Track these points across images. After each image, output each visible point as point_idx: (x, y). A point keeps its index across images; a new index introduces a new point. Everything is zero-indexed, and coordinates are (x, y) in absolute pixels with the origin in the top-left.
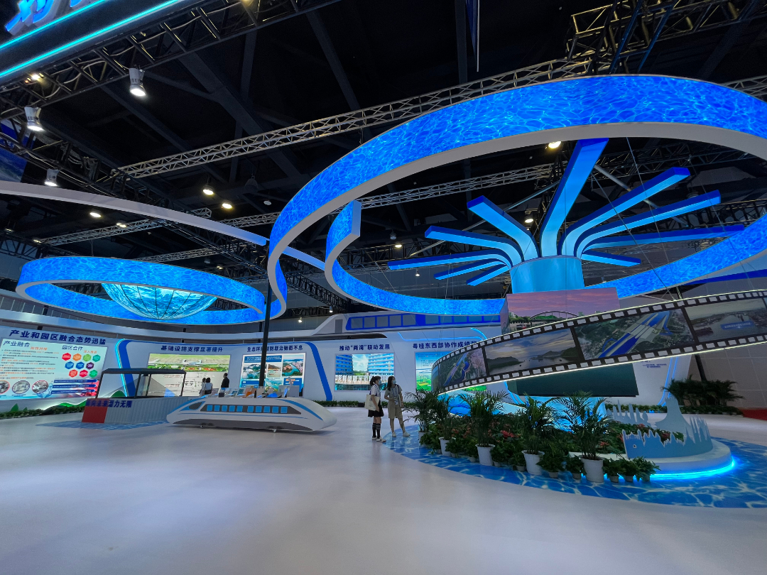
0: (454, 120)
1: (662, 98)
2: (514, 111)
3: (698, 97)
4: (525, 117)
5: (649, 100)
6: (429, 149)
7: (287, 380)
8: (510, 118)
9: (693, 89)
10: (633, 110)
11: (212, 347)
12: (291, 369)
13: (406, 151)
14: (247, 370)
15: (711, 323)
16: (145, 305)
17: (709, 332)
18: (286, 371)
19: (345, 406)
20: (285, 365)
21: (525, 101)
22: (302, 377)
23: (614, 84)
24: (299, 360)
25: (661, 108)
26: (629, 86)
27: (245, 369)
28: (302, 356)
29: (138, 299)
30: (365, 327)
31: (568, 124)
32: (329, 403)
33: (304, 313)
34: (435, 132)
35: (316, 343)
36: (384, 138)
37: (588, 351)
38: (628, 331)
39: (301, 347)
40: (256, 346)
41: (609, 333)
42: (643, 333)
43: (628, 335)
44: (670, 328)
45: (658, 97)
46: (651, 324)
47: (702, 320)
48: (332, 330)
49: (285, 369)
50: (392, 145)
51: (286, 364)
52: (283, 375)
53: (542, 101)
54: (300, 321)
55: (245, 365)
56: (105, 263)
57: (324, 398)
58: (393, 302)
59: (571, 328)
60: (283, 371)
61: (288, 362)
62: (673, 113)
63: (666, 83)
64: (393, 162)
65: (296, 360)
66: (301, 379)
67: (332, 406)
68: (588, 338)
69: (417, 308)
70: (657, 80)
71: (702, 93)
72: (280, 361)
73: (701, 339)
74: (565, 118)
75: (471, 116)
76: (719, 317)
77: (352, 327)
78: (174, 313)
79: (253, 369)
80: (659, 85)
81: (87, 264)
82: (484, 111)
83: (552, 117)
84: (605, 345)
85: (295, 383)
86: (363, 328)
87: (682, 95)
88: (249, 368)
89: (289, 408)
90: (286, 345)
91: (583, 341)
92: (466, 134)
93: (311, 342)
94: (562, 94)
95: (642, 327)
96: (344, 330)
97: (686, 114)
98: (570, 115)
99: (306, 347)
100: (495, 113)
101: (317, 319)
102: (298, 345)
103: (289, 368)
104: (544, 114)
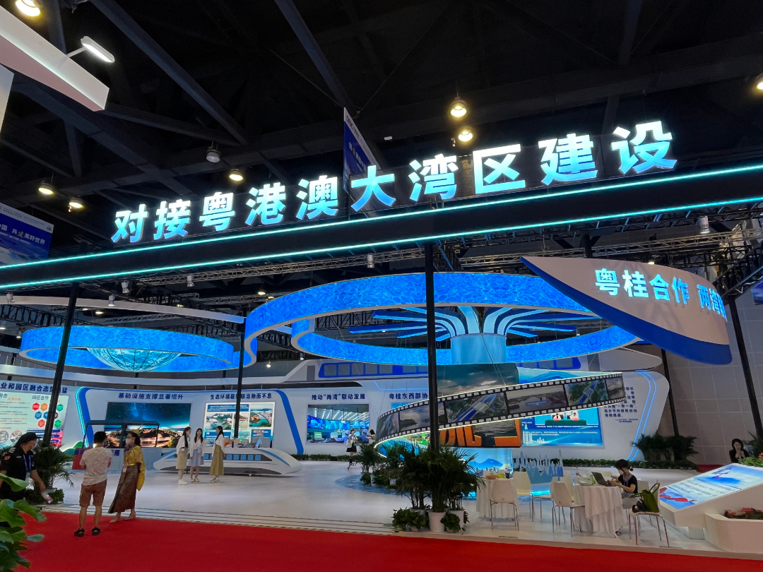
0: (359, 290)
1: (463, 287)
2: (388, 290)
3: (486, 284)
4: (393, 294)
5: (457, 288)
6: (345, 305)
7: (254, 432)
8: (386, 294)
9: (484, 280)
10: (447, 295)
11: (171, 394)
12: (259, 420)
13: (334, 302)
14: (210, 420)
15: (519, 402)
16: (124, 361)
17: (517, 407)
18: (254, 422)
19: (316, 460)
20: (252, 414)
21: (394, 284)
22: (272, 428)
23: (440, 278)
24: (268, 410)
25: (461, 294)
26: (447, 280)
27: (208, 419)
28: (271, 405)
29: (119, 355)
30: (339, 374)
31: (412, 302)
32: (300, 456)
33: (273, 356)
34: (349, 294)
35: (286, 391)
36: (324, 289)
37: (451, 417)
38: (472, 406)
39: (269, 395)
40: (220, 394)
41: (462, 407)
42: (480, 407)
43: (472, 408)
44: (495, 405)
45: (462, 286)
46: (485, 402)
47: (515, 400)
48: (303, 378)
49: (253, 419)
50: (327, 295)
51: (254, 414)
52: (250, 426)
53: (402, 286)
54: (269, 366)
55: (208, 414)
56: (105, 331)
57: (296, 452)
58: (362, 354)
59: (444, 402)
60: (251, 421)
61: (256, 412)
62: (467, 297)
63: (468, 277)
64: (327, 307)
65: (264, 410)
66: (269, 431)
67: (304, 460)
68: (451, 409)
69: (389, 359)
70: (463, 275)
71: (489, 281)
72: (247, 410)
73: (511, 412)
74: (412, 298)
75: (368, 289)
76: (525, 398)
77: (326, 374)
78: (149, 366)
79: (217, 419)
80: (464, 279)
81: (90, 332)
82: (374, 287)
83: (406, 297)
84: (459, 414)
85: (265, 435)
86: (337, 376)
87: (476, 284)
88: (212, 418)
89: (262, 456)
90: (254, 393)
91: (449, 411)
92: (364, 300)
93: (281, 390)
94: (413, 283)
95: (480, 403)
96: (317, 378)
97: (475, 296)
98: (415, 296)
99: (276, 395)
100: (379, 290)
101: (287, 363)
102: (267, 392)
103: (258, 418)
104: (403, 294)
